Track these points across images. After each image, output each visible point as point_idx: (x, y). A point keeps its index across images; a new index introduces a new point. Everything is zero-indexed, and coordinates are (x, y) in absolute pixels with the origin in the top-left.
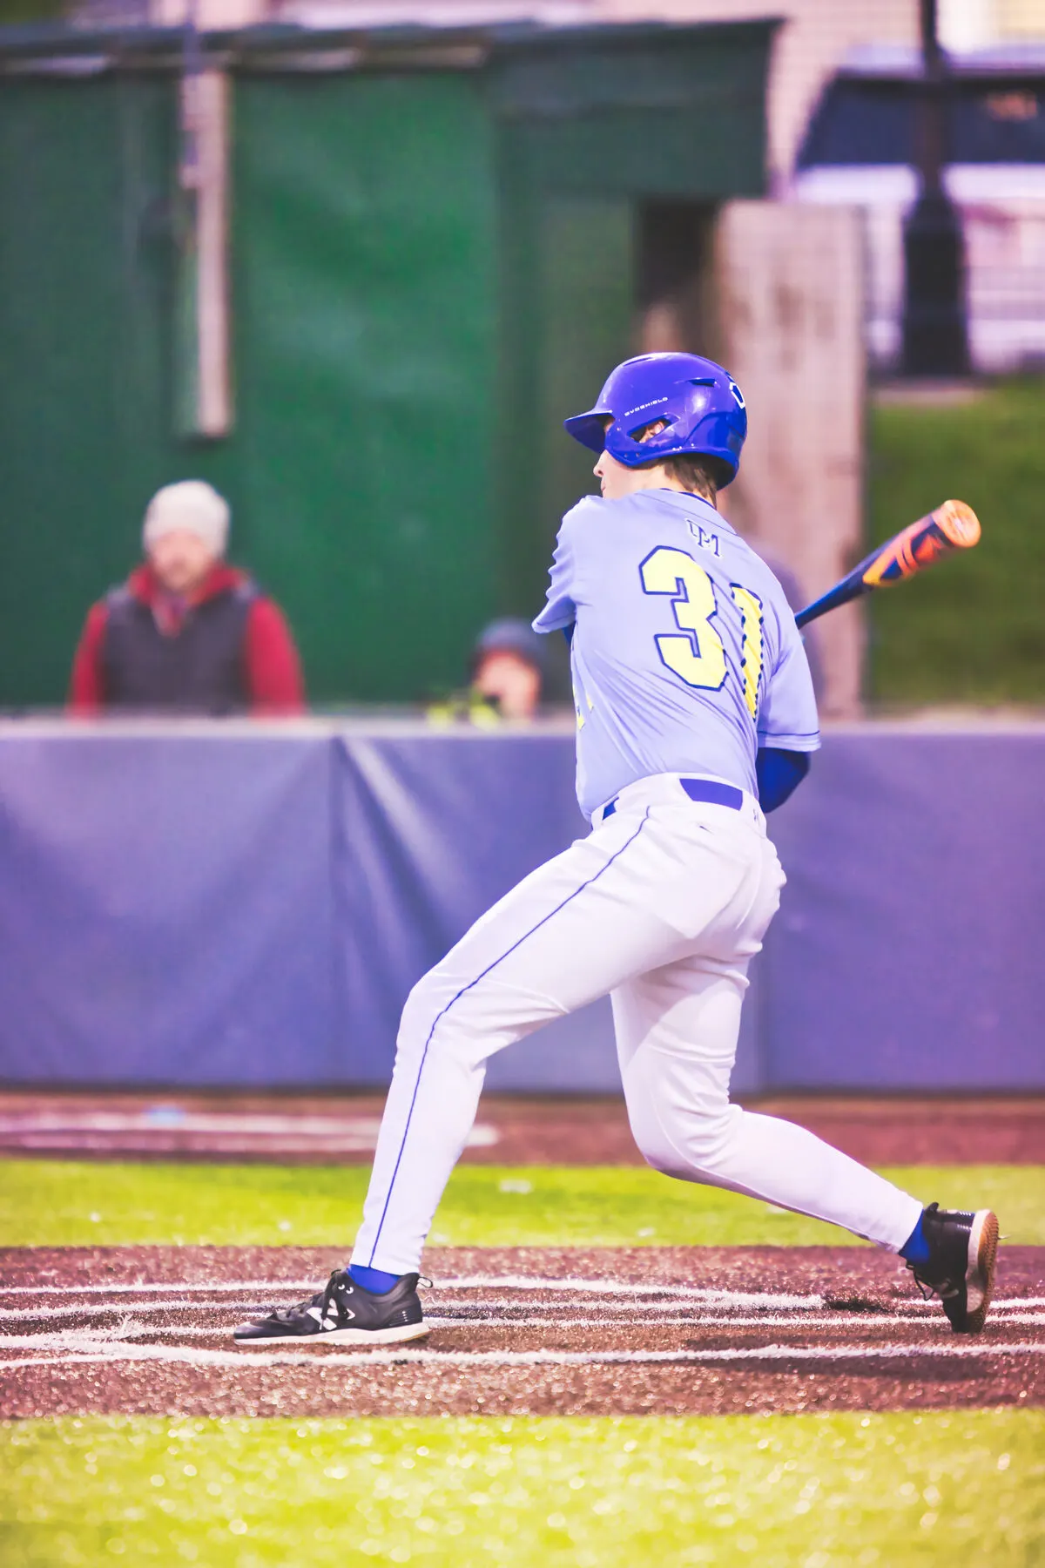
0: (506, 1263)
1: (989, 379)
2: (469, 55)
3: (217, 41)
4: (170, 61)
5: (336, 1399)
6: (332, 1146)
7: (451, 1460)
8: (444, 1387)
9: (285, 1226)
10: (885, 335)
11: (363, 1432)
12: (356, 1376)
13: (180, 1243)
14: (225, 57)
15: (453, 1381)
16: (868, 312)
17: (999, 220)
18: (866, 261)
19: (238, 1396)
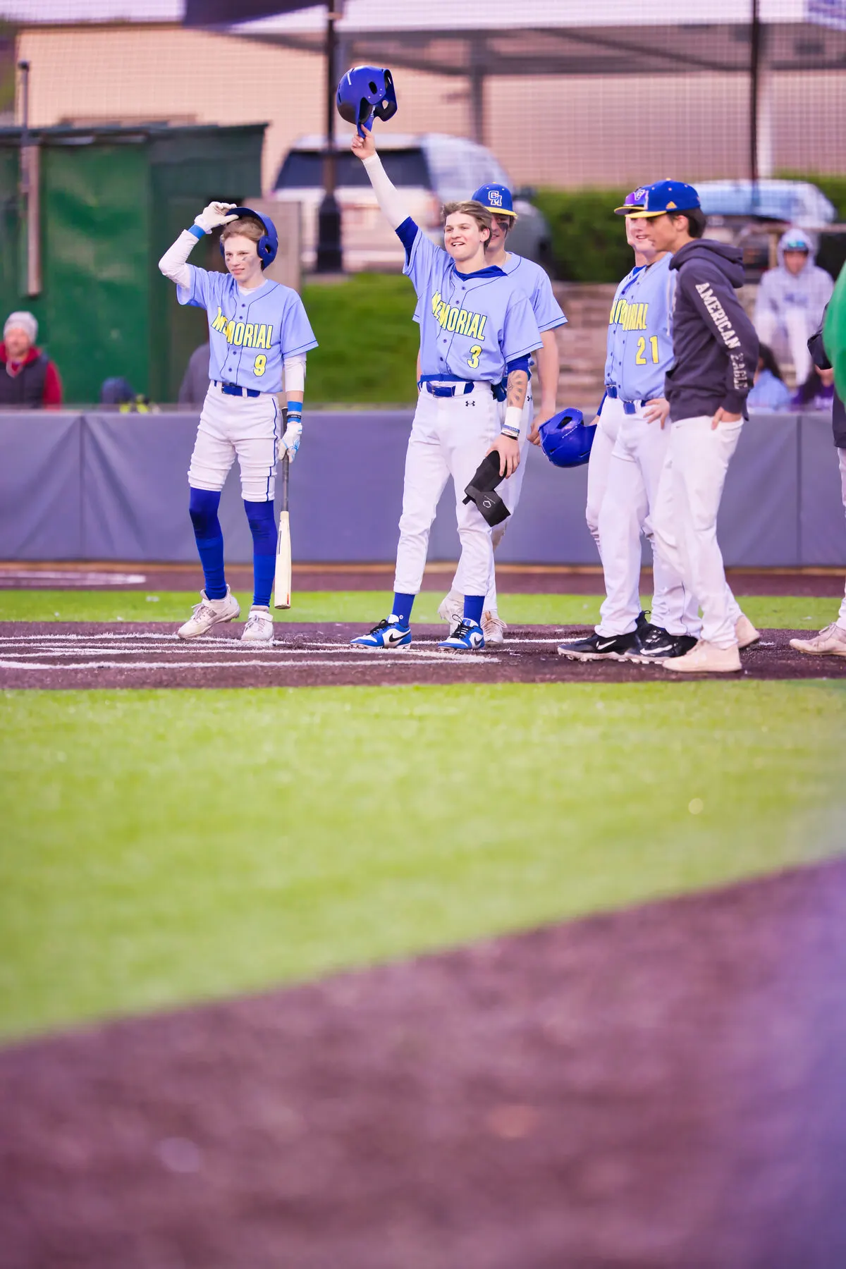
0: (147, 629)
1: (354, 274)
2: (139, 139)
3: (35, 133)
4: (15, 141)
5: (73, 682)
6: (78, 583)
7: (119, 705)
8: (119, 677)
9: (57, 614)
10: (310, 257)
11: (84, 694)
12: (82, 673)
13: (14, 621)
14: (39, 139)
15: (122, 675)
16: (301, 248)
17: (358, 209)
18: (301, 226)
19: (32, 681)
